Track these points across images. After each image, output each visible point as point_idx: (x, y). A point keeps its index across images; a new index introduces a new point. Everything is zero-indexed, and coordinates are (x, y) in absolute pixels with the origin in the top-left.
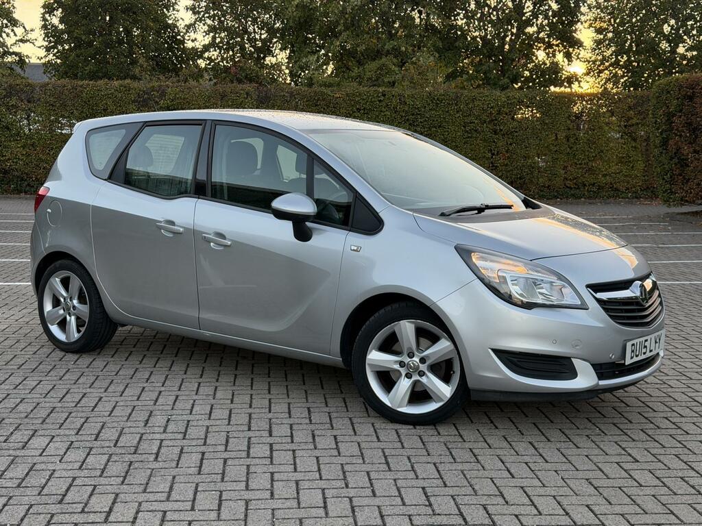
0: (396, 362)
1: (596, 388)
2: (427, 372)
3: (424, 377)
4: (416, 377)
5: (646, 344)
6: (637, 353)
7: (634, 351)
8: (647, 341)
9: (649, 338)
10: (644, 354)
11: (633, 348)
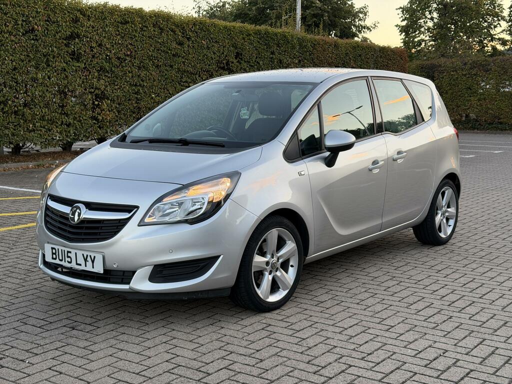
5: (69, 254)
6: (61, 258)
7: (55, 254)
8: (70, 252)
9: (73, 251)
10: (68, 262)
11: (54, 251)
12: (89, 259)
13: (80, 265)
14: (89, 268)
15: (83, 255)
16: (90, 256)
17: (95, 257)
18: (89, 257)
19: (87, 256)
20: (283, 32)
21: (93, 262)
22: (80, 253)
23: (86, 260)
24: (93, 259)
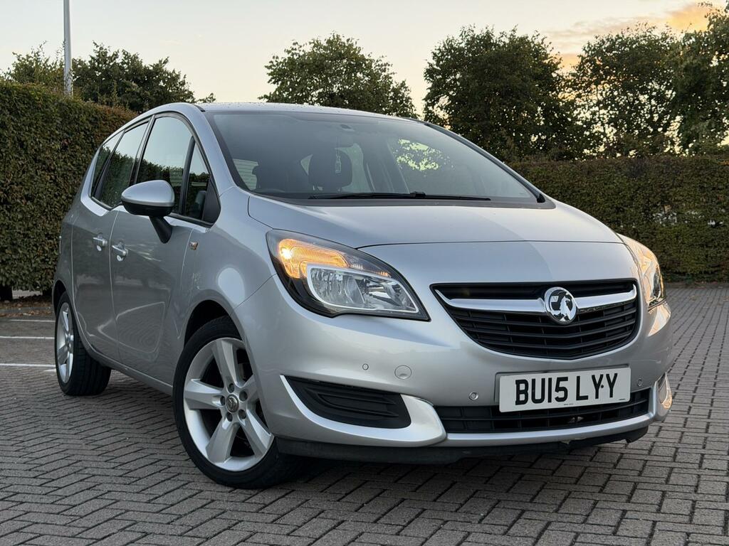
0: (216, 396)
1: (442, 445)
2: (248, 412)
3: (244, 420)
4: (237, 418)
5: (562, 384)
6: (538, 396)
7: (525, 392)
8: (566, 379)
9: (572, 376)
10: (558, 399)
11: (522, 387)
12: (605, 382)
13: (586, 398)
14: (604, 399)
15: (593, 377)
16: (608, 376)
17: (616, 375)
18: (605, 378)
19: (602, 376)
20: (25, 88)
21: (611, 385)
22: (586, 376)
23: (597, 386)
24: (612, 380)
